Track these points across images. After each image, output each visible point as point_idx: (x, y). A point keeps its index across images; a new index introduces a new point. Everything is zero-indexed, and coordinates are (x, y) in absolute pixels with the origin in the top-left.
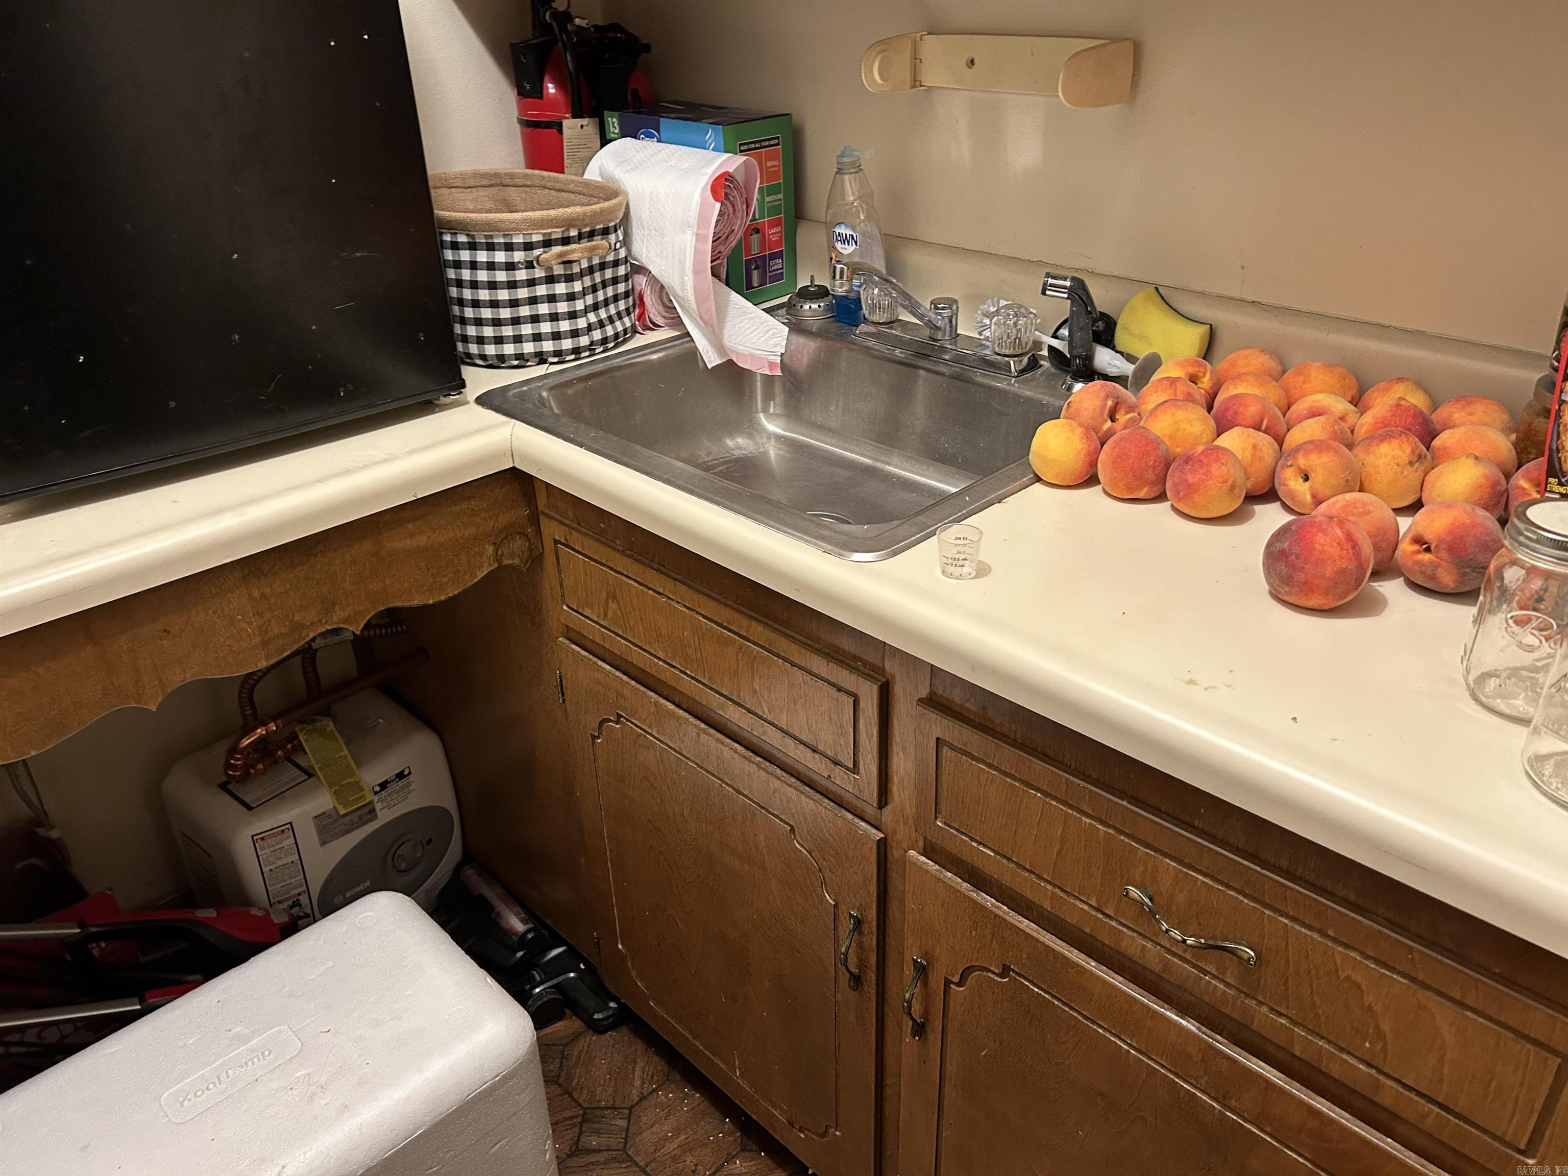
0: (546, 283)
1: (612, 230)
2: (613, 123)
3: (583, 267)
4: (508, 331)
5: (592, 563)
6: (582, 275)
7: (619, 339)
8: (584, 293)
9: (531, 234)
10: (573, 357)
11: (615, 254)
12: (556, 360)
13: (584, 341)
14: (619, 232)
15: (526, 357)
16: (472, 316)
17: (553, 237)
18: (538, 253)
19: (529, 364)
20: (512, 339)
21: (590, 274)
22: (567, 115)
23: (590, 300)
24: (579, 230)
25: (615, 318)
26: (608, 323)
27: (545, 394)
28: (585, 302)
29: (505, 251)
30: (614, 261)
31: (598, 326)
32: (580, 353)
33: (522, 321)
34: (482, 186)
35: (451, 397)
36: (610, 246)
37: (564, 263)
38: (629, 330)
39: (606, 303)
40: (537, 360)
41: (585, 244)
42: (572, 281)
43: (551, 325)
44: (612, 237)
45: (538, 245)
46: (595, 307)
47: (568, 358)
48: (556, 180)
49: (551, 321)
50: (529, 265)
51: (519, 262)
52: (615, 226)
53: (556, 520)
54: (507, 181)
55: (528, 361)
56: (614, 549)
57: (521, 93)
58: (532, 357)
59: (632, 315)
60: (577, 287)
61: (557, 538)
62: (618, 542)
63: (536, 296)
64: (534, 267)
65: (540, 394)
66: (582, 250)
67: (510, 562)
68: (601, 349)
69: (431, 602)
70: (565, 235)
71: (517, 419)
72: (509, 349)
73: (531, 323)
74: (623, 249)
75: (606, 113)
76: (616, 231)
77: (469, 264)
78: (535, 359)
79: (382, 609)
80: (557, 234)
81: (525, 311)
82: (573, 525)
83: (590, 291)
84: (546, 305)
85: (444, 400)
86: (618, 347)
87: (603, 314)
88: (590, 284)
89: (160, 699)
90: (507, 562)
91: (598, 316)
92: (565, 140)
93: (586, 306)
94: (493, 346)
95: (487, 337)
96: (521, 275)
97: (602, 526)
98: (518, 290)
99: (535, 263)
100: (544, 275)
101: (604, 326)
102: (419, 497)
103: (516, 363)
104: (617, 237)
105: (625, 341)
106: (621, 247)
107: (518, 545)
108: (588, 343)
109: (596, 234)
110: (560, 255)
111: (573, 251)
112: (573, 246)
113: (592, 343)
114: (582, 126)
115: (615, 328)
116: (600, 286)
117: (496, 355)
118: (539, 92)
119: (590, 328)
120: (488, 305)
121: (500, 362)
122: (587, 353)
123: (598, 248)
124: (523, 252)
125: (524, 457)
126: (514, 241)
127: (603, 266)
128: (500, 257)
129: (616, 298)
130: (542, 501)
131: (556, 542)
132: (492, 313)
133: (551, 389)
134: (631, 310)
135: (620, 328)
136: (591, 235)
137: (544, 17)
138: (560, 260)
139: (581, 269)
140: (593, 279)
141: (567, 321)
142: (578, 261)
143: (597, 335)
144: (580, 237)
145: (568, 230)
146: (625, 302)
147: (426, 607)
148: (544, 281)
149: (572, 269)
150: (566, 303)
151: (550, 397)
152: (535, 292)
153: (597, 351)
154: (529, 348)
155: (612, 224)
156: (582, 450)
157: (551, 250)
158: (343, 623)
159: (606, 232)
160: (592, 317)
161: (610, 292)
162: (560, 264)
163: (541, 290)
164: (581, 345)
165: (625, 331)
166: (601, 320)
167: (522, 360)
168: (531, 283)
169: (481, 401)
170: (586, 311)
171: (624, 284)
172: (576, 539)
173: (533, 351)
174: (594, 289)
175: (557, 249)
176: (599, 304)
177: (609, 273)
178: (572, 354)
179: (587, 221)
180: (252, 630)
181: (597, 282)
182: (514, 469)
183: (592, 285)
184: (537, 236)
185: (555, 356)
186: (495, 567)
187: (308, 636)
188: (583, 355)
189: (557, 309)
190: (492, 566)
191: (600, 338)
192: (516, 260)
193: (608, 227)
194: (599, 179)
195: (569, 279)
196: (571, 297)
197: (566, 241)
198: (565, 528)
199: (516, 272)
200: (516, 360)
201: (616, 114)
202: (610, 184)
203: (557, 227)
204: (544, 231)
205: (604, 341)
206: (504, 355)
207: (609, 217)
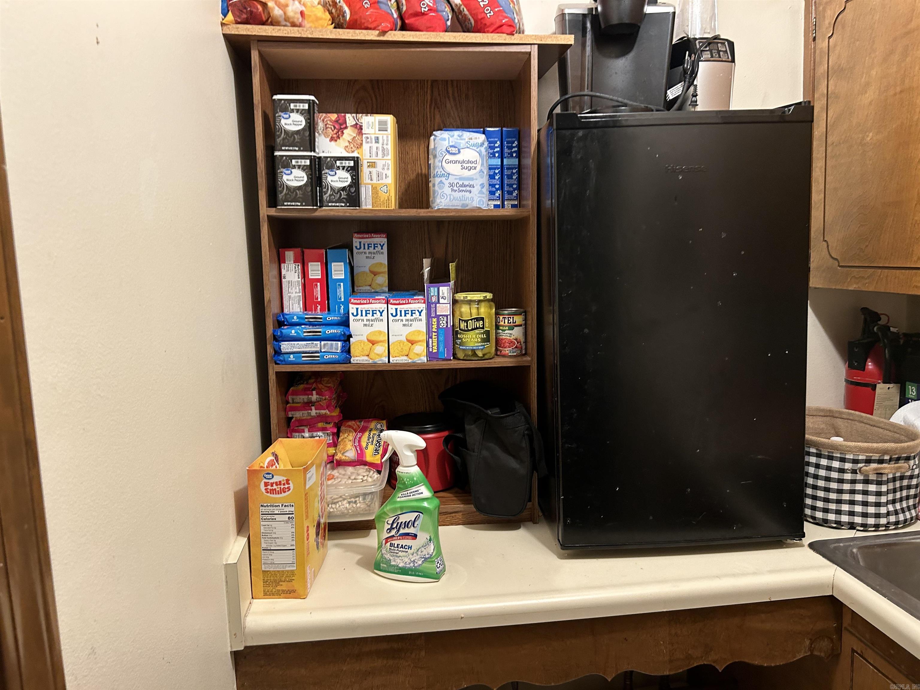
0: (863, 483)
1: (912, 458)
2: (912, 390)
3: (889, 477)
4: (833, 506)
5: (880, 674)
6: (887, 482)
7: (906, 523)
8: (888, 492)
9: (859, 455)
10: (873, 529)
11: (911, 472)
12: (862, 529)
13: (883, 521)
14: (916, 459)
15: (842, 524)
16: (811, 494)
17: (873, 458)
18: (861, 466)
19: (843, 527)
20: (834, 512)
21: (893, 482)
22: (880, 381)
23: (891, 497)
24: (890, 456)
25: (906, 510)
26: (901, 512)
27: (855, 550)
28: (887, 498)
29: (840, 461)
30: (910, 475)
31: (894, 514)
32: (879, 528)
33: (843, 502)
34: (820, 416)
35: (795, 541)
36: (909, 466)
37: (877, 474)
38: (914, 518)
39: (901, 500)
40: (849, 526)
41: (892, 465)
42: (881, 485)
43: (862, 508)
44: (912, 462)
45: (862, 462)
46: (894, 502)
47: (870, 529)
48: (869, 419)
49: (862, 505)
50: (854, 472)
51: (848, 469)
52: (915, 456)
53: (856, 637)
54: (837, 415)
55: (843, 526)
56: (900, 672)
57: (851, 366)
58: (846, 525)
59: (917, 509)
60: (884, 488)
61: (855, 649)
62: (903, 667)
63: (855, 490)
64: (857, 473)
65: (851, 551)
66: (891, 469)
67: (819, 654)
68: (894, 527)
69: (765, 665)
70: (881, 458)
71: (838, 566)
72: (832, 517)
73: (849, 504)
74: (918, 469)
75: (907, 383)
76: (914, 458)
77: (814, 465)
78: (847, 526)
79: (737, 661)
80: (876, 456)
81: (846, 497)
82: (868, 644)
83: (892, 491)
84: (861, 496)
85: (789, 541)
86: (904, 528)
87: (898, 506)
88: (892, 488)
89: (614, 676)
90: (816, 653)
91: (894, 507)
92: (876, 395)
93: (887, 500)
94: (821, 513)
95: (818, 507)
96: (848, 476)
97: (892, 652)
98: (844, 484)
99: (858, 471)
100: (862, 478)
101: (898, 514)
102: (772, 600)
103: (834, 525)
104: (915, 462)
105: (910, 525)
106: (916, 468)
107: (825, 644)
108: (886, 523)
109: (901, 459)
110: (876, 469)
111: (885, 468)
112: (884, 465)
113: (888, 523)
114: (889, 388)
115: (905, 516)
116: (899, 489)
117: (822, 519)
118: (863, 367)
119: (888, 514)
120: (823, 489)
121: (824, 523)
122: (884, 528)
123: (902, 468)
124: (851, 464)
125: (841, 591)
126: (847, 457)
127: (902, 478)
128: (836, 464)
129: (908, 498)
130: (847, 621)
131: (853, 651)
132: (824, 494)
133: (860, 548)
134: (917, 506)
135: (908, 516)
136: (898, 459)
137: (873, 329)
138: (876, 472)
139: (888, 478)
140: (894, 485)
141: (874, 507)
142: (887, 474)
143: (892, 519)
144: (891, 460)
145: (884, 455)
146: (913, 501)
147: (761, 667)
148: (862, 482)
149: (882, 478)
150: (875, 497)
151: (858, 553)
152: (855, 487)
153: (890, 528)
154: (845, 518)
155: (913, 455)
156: (886, 599)
157: (870, 466)
158: (714, 662)
159: (908, 459)
160: (891, 508)
161: (904, 493)
162: (875, 474)
163: (859, 487)
164: (881, 523)
165: (912, 518)
166: (897, 510)
167: (839, 525)
168: (853, 482)
169: (812, 546)
170: (887, 503)
171: (914, 489)
172: (869, 654)
173: (847, 521)
174: (895, 491)
175: (874, 466)
176: (896, 500)
177: (905, 482)
178: (873, 527)
179: (897, 452)
180: (666, 652)
181: (897, 487)
182: (832, 596)
183: (893, 489)
184: (862, 456)
185: (861, 527)
186: (808, 654)
187: (694, 664)
188: (880, 529)
189: (868, 499)
190: (807, 653)
191: (894, 521)
192: (846, 468)
193: (910, 456)
194: (902, 423)
195: (879, 483)
196: (879, 494)
197: (881, 461)
198: (862, 644)
199: (845, 474)
200: (835, 524)
201: (916, 385)
202: (911, 428)
203: (876, 453)
204: (867, 455)
205: (897, 523)
206: (828, 520)
207: (912, 451)
